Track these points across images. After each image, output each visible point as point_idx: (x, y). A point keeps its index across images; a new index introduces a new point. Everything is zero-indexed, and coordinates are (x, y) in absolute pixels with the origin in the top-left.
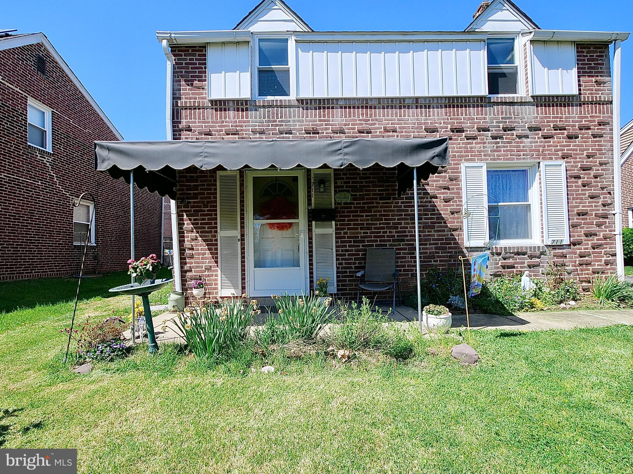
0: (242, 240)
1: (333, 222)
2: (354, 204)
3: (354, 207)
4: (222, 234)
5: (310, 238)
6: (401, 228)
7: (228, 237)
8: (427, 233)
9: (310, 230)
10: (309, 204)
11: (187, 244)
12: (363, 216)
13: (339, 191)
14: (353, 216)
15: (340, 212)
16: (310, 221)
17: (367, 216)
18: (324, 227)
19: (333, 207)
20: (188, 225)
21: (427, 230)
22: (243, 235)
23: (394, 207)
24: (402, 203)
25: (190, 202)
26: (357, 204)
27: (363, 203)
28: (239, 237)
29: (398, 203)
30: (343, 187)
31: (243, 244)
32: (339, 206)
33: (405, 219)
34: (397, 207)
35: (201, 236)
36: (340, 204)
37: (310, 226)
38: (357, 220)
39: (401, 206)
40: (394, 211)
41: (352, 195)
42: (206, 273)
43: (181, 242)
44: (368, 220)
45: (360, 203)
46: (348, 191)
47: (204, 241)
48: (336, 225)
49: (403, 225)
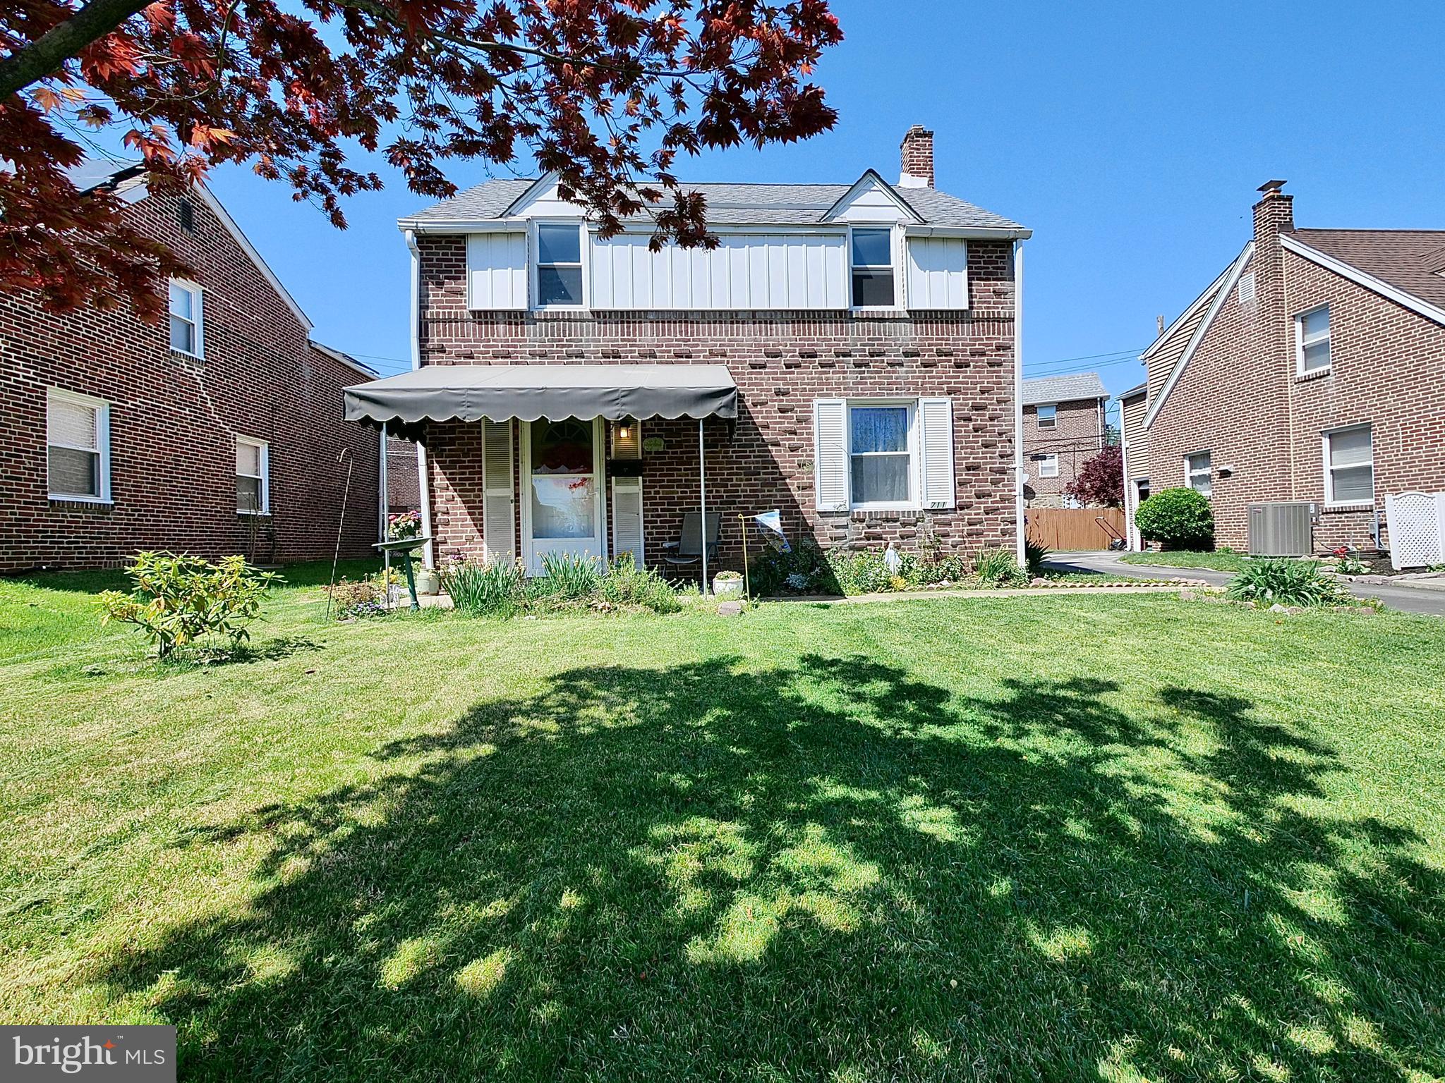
0: (517, 501)
1: (640, 478)
2: (668, 453)
3: (669, 458)
4: (488, 493)
5: (609, 499)
6: (732, 486)
7: (498, 497)
8: (767, 493)
9: (609, 488)
10: (608, 453)
11: (440, 506)
12: (680, 470)
13: (649, 436)
14: (668, 470)
15: (649, 464)
16: (608, 477)
17: (685, 469)
18: (627, 484)
19: (640, 457)
20: (440, 480)
21: (766, 489)
22: (517, 495)
23: (723, 457)
24: (733, 452)
25: (445, 450)
26: (673, 453)
27: (681, 452)
28: (512, 498)
29: (728, 452)
30: (654, 430)
31: (517, 507)
32: (649, 456)
33: (737, 474)
34: (727, 457)
35: (460, 496)
36: (650, 453)
37: (608, 482)
38: (673, 475)
39: (732, 457)
40: (722, 463)
41: (665, 441)
42: (467, 546)
43: (432, 503)
44: (687, 475)
45: (676, 453)
46: (660, 436)
47: (464, 502)
48: (644, 481)
49: (734, 482)
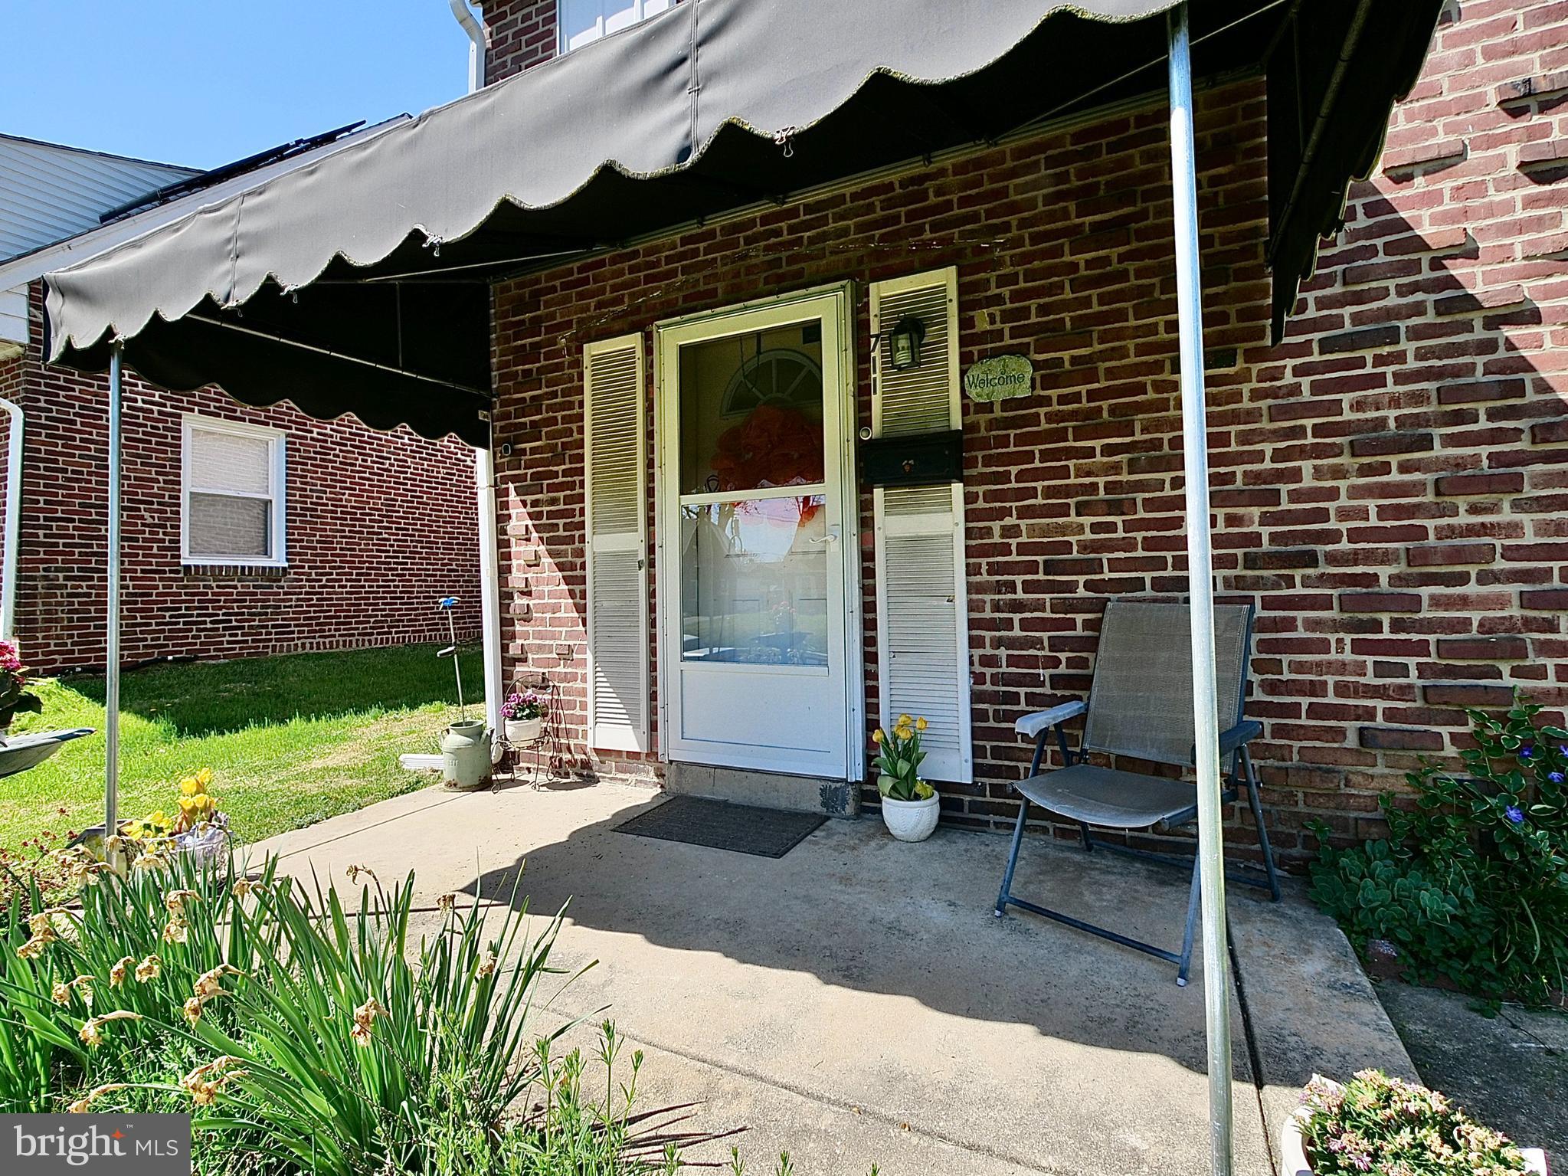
0: (652, 564)
1: (957, 488)
2: (1046, 401)
3: (1050, 417)
4: (599, 543)
5: (867, 556)
6: (1295, 496)
7: (616, 555)
8: (1464, 519)
9: (866, 523)
10: (863, 420)
11: (516, 579)
12: (1090, 453)
13: (983, 355)
14: (1045, 456)
15: (985, 444)
16: (864, 487)
17: (1109, 450)
18: (918, 508)
19: (957, 422)
20: (519, 520)
21: (1462, 502)
22: (651, 549)
23: (1256, 395)
24: (1298, 371)
25: (523, 451)
26: (1063, 400)
27: (1092, 396)
28: (642, 556)
29: (1276, 374)
30: (999, 335)
31: (651, 579)
32: (983, 418)
33: (1318, 452)
34: (1273, 393)
35: (551, 554)
36: (988, 407)
37: (865, 506)
38: (1064, 473)
39: (1296, 389)
40: (1251, 416)
41: (1036, 366)
42: (560, 669)
43: (503, 571)
44: (1116, 468)
45: (1076, 398)
46: (1021, 351)
47: (561, 567)
48: (969, 498)
49: (1308, 482)
